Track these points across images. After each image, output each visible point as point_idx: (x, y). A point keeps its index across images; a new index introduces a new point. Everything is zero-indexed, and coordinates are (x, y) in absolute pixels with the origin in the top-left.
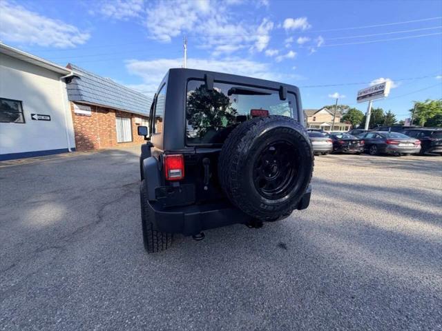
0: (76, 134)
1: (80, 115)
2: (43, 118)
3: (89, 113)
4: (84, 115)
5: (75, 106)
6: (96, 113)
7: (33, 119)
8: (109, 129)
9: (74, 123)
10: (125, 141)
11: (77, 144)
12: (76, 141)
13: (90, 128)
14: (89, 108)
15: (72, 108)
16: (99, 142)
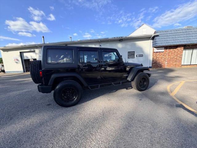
0: (153, 61)
1: (157, 52)
2: (140, 56)
3: (163, 50)
4: (159, 52)
5: (155, 49)
6: (168, 50)
7: (137, 56)
8: (176, 57)
9: (153, 56)
10: (191, 64)
11: (152, 65)
12: (153, 64)
13: (161, 58)
14: (164, 48)
15: (153, 50)
16: (166, 65)
